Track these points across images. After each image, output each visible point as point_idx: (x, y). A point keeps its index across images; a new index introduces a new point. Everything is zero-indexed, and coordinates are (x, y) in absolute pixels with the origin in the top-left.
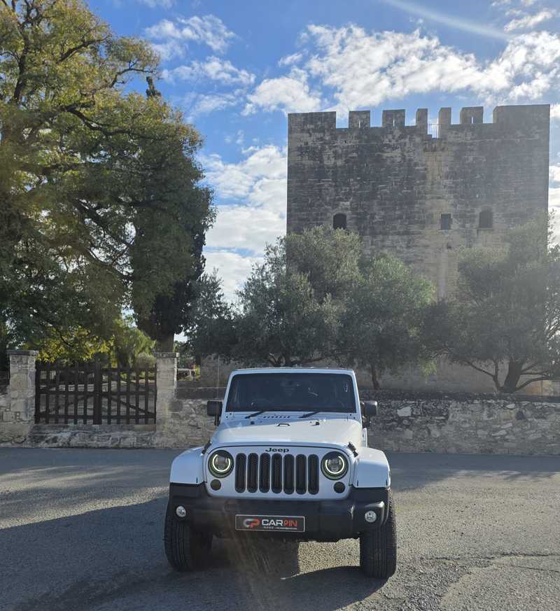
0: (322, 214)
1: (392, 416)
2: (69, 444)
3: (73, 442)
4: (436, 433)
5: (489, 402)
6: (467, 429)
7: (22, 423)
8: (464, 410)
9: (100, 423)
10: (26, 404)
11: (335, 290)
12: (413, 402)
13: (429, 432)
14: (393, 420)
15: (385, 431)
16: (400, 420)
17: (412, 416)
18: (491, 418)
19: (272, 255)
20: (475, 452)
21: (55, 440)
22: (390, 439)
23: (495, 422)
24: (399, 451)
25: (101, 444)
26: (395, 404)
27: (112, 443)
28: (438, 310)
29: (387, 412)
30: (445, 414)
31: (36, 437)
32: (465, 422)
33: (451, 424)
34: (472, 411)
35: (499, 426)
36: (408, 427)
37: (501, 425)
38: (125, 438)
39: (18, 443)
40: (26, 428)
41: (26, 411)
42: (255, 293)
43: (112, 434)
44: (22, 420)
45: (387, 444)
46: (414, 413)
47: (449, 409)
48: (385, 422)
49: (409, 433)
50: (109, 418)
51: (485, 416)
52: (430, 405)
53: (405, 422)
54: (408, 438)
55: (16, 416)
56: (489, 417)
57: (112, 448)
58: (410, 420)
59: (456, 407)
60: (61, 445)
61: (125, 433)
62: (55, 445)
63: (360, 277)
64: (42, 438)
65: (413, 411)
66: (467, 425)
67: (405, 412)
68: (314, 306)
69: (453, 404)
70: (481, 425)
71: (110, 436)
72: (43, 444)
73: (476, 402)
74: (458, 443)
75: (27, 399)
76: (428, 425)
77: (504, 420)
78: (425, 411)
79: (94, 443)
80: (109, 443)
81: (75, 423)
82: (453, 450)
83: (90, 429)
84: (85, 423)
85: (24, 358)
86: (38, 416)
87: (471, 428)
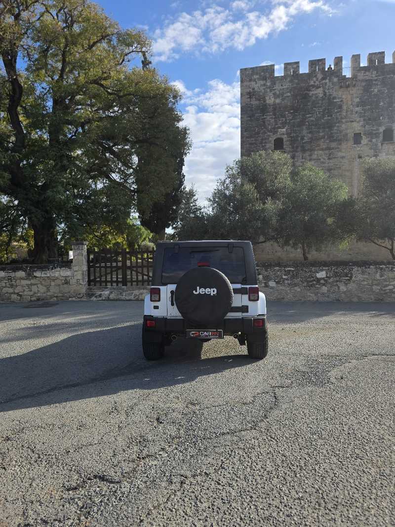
0: (265, 139)
1: (313, 278)
2: (108, 298)
3: (112, 296)
4: (343, 288)
5: (381, 266)
6: (365, 285)
7: (80, 286)
8: (363, 273)
9: (126, 285)
10: (83, 274)
11: (273, 194)
12: (327, 268)
13: (339, 287)
14: (313, 280)
15: (308, 288)
16: (318, 280)
17: (326, 278)
18: (383, 278)
19: (230, 172)
20: (371, 301)
21: (100, 296)
22: (312, 293)
23: (385, 280)
24: (318, 300)
25: (127, 298)
26: (314, 269)
27: (134, 298)
28: (348, 204)
29: (309, 275)
30: (349, 275)
31: (90, 295)
32: (364, 280)
33: (354, 282)
34: (369, 273)
35: (388, 283)
36: (324, 285)
37: (390, 282)
38: (142, 294)
39: (78, 298)
40: (83, 289)
41: (83, 279)
42: (220, 198)
43: (134, 291)
44: (81, 284)
45: (310, 296)
46: (328, 275)
47: (353, 272)
48: (308, 282)
49: (325, 289)
50: (132, 282)
51: (378, 276)
52: (340, 270)
53: (322, 281)
54: (323, 292)
55: (77, 282)
56: (381, 277)
57: (134, 300)
58: (325, 280)
59: (358, 271)
60: (104, 298)
61: (141, 291)
62: (100, 299)
63: (292, 185)
64: (93, 295)
65: (327, 274)
66: (366, 283)
67: (322, 275)
68: (259, 206)
69: (355, 269)
70: (375, 282)
71: (132, 293)
72: (94, 298)
73: (372, 267)
74: (360, 295)
75: (83, 271)
76: (338, 283)
77: (392, 278)
78: (336, 274)
79: (123, 297)
80: (132, 297)
81: (112, 285)
82: (355, 300)
83: (120, 289)
84: (117, 285)
85: (81, 246)
86: (89, 282)
87: (368, 284)
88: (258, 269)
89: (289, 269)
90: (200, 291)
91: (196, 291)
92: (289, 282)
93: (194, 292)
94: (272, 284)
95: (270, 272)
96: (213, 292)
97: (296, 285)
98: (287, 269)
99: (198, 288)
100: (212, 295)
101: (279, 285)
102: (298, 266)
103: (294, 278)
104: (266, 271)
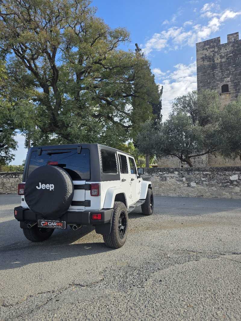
1: (227, 180)
12: (239, 172)
14: (228, 182)
15: (223, 188)
16: (232, 182)
17: (238, 180)
22: (226, 192)
24: (232, 198)
26: (228, 173)
29: (224, 178)
36: (236, 185)
45: (225, 194)
48: (223, 183)
49: (237, 189)
53: (235, 183)
54: (236, 191)
58: (237, 182)
65: (239, 177)
67: (234, 177)
88: (182, 173)
89: (207, 173)
90: (42, 186)
91: (39, 187)
92: (207, 183)
93: (37, 187)
94: (193, 184)
95: (191, 175)
96: (51, 187)
97: (212, 185)
98: (205, 173)
99: (40, 183)
100: (51, 190)
101: (198, 185)
102: (214, 171)
103: (211, 180)
104: (188, 174)
